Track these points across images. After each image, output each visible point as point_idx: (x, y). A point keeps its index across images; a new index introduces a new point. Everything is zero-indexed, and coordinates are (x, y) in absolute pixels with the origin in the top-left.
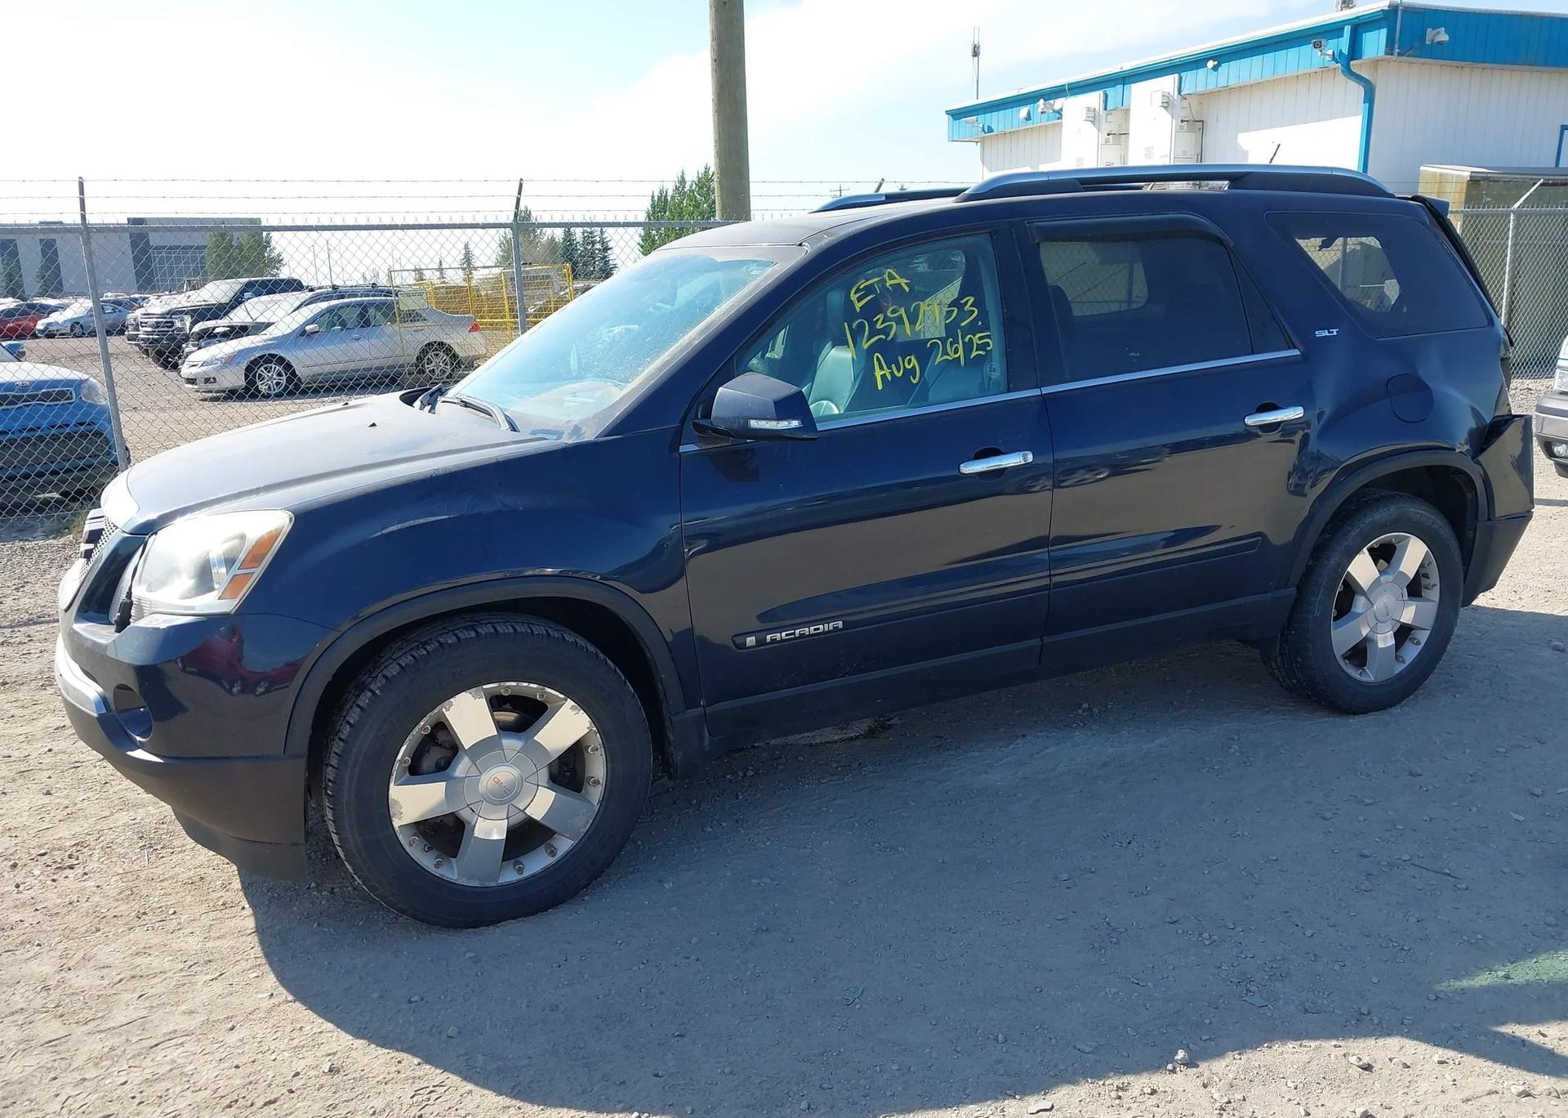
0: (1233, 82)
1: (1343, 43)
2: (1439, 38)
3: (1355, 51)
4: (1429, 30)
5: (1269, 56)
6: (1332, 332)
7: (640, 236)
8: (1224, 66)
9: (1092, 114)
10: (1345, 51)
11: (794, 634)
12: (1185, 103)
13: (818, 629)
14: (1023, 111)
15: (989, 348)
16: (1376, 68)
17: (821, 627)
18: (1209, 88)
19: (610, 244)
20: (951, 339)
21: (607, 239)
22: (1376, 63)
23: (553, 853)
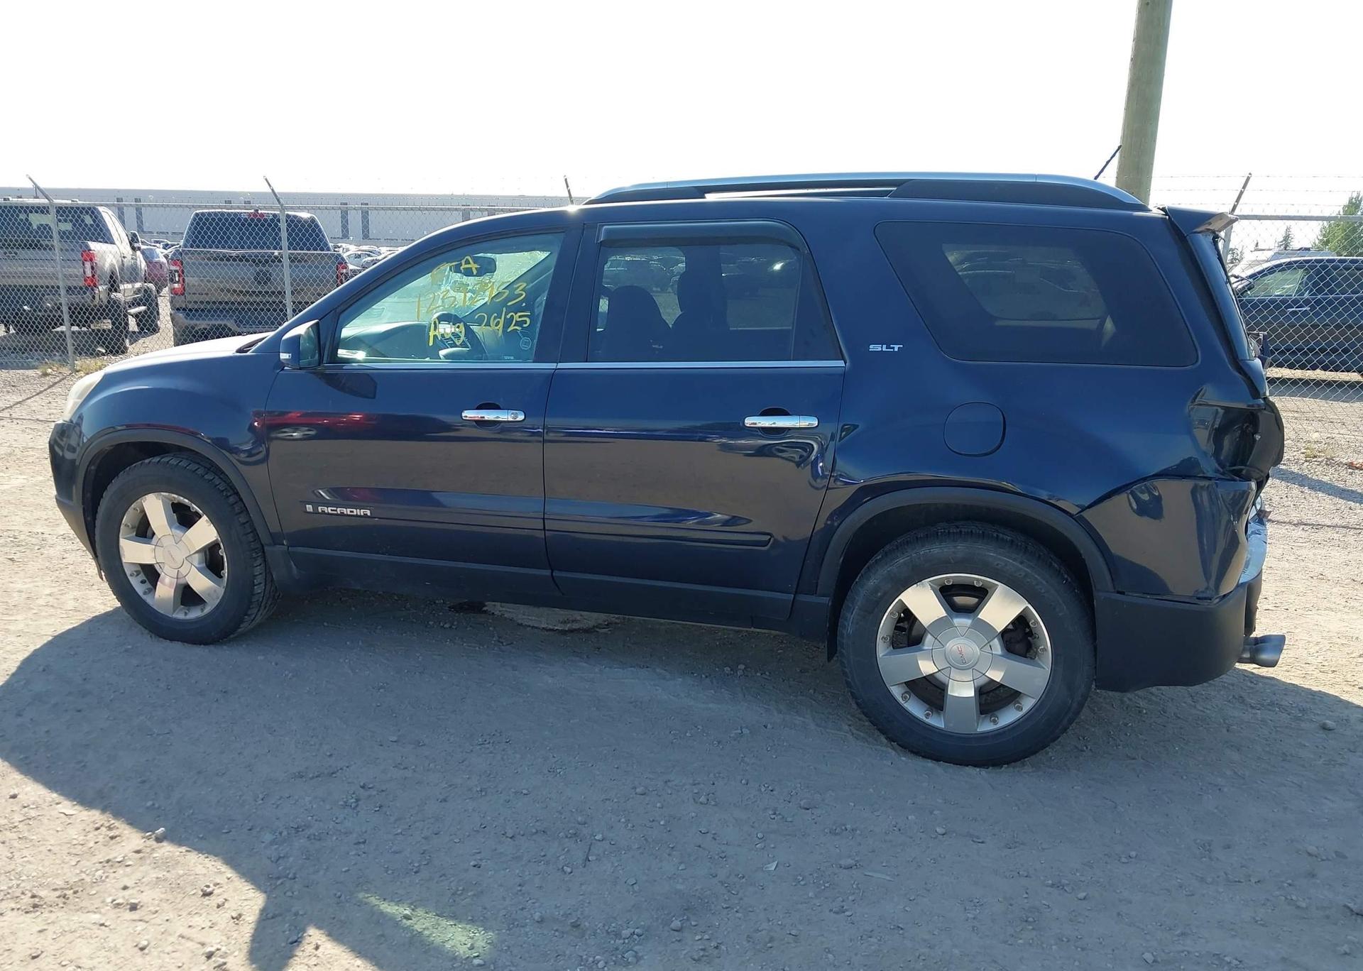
6: (893, 348)
11: (336, 511)
13: (353, 512)
15: (525, 326)
17: (355, 510)
20: (496, 315)
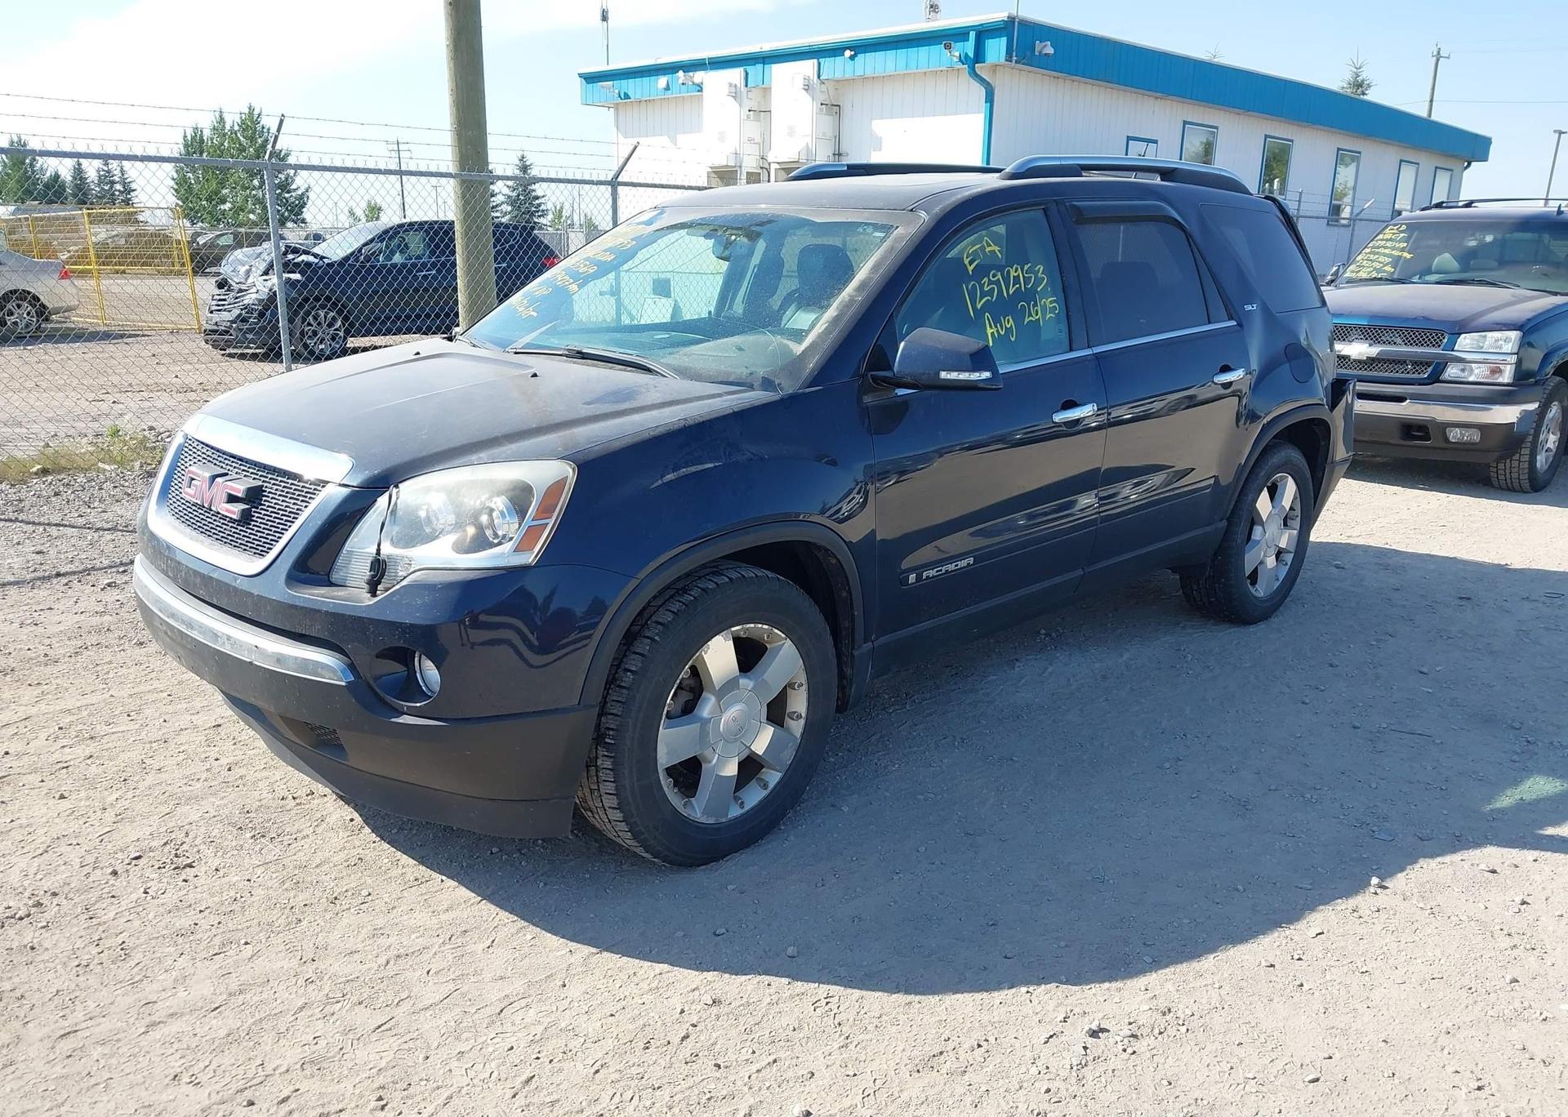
0: (869, 73)
1: (969, 47)
2: (1047, 51)
3: (979, 55)
4: (1038, 42)
5: (902, 53)
7: (173, 179)
8: (860, 57)
9: (733, 90)
10: (971, 55)
11: (942, 570)
12: (824, 88)
13: (958, 565)
14: (662, 81)
16: (994, 71)
18: (847, 76)
19: (133, 186)
21: (128, 180)
22: (995, 68)
23: (765, 786)
